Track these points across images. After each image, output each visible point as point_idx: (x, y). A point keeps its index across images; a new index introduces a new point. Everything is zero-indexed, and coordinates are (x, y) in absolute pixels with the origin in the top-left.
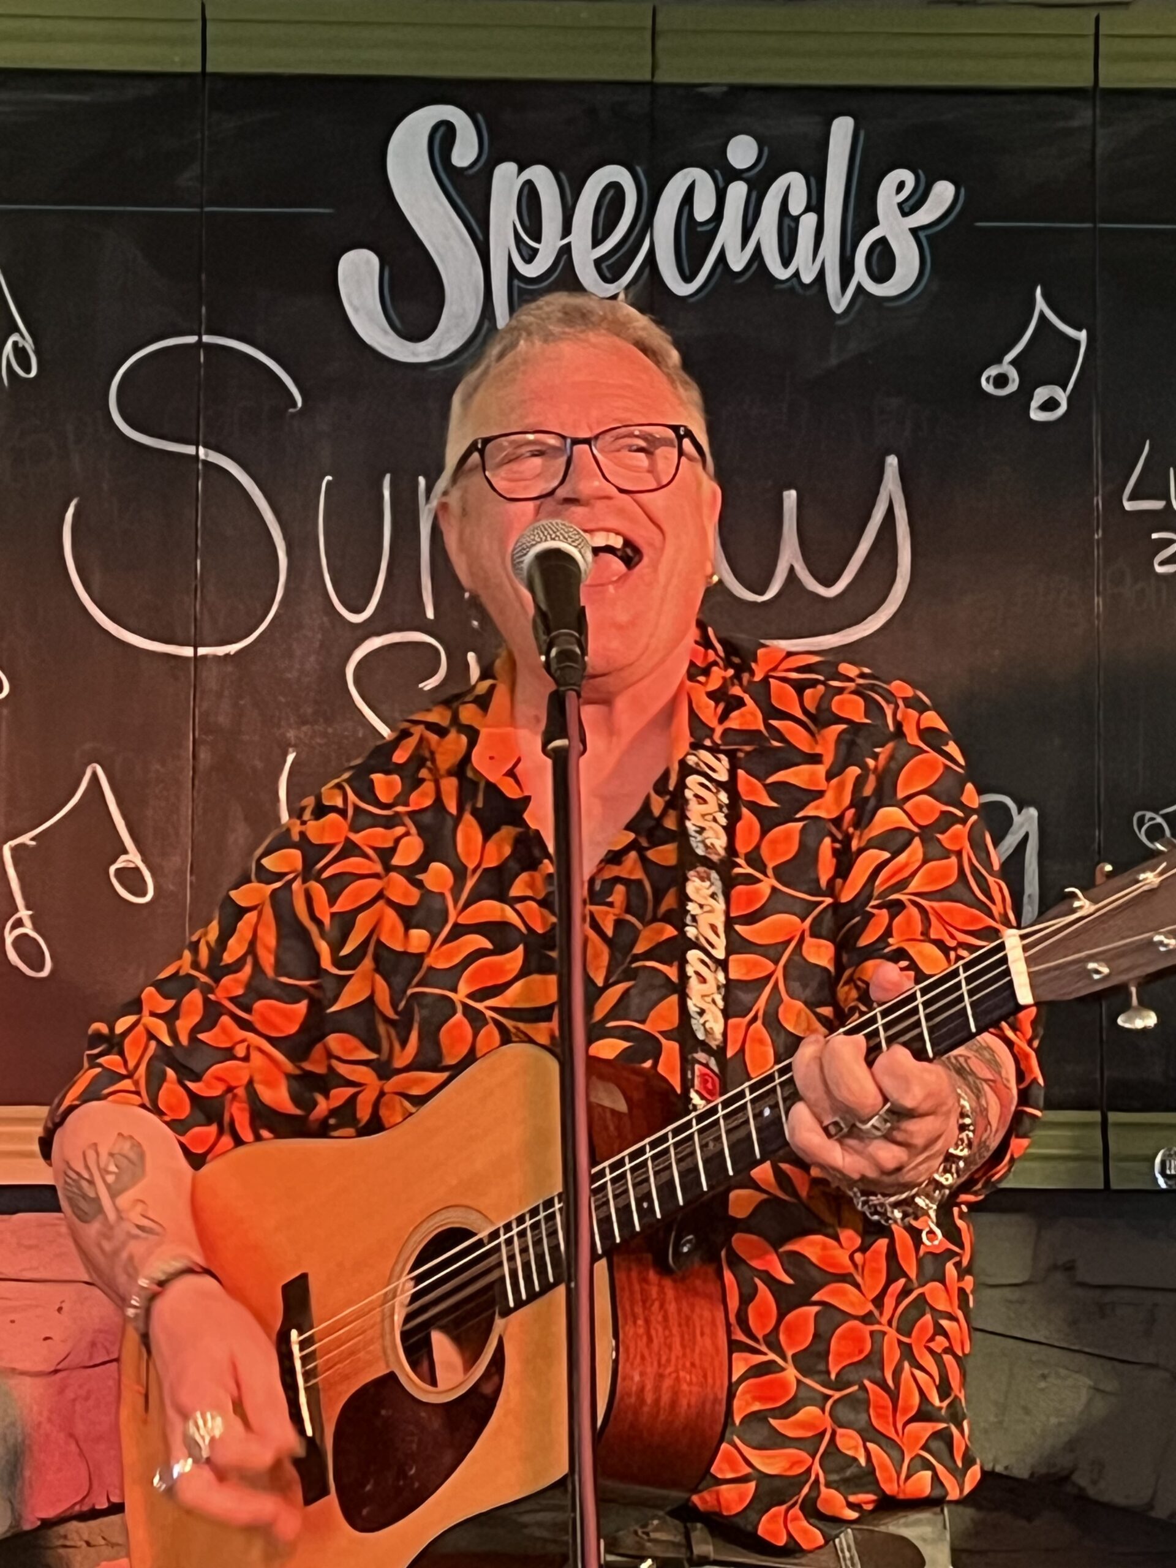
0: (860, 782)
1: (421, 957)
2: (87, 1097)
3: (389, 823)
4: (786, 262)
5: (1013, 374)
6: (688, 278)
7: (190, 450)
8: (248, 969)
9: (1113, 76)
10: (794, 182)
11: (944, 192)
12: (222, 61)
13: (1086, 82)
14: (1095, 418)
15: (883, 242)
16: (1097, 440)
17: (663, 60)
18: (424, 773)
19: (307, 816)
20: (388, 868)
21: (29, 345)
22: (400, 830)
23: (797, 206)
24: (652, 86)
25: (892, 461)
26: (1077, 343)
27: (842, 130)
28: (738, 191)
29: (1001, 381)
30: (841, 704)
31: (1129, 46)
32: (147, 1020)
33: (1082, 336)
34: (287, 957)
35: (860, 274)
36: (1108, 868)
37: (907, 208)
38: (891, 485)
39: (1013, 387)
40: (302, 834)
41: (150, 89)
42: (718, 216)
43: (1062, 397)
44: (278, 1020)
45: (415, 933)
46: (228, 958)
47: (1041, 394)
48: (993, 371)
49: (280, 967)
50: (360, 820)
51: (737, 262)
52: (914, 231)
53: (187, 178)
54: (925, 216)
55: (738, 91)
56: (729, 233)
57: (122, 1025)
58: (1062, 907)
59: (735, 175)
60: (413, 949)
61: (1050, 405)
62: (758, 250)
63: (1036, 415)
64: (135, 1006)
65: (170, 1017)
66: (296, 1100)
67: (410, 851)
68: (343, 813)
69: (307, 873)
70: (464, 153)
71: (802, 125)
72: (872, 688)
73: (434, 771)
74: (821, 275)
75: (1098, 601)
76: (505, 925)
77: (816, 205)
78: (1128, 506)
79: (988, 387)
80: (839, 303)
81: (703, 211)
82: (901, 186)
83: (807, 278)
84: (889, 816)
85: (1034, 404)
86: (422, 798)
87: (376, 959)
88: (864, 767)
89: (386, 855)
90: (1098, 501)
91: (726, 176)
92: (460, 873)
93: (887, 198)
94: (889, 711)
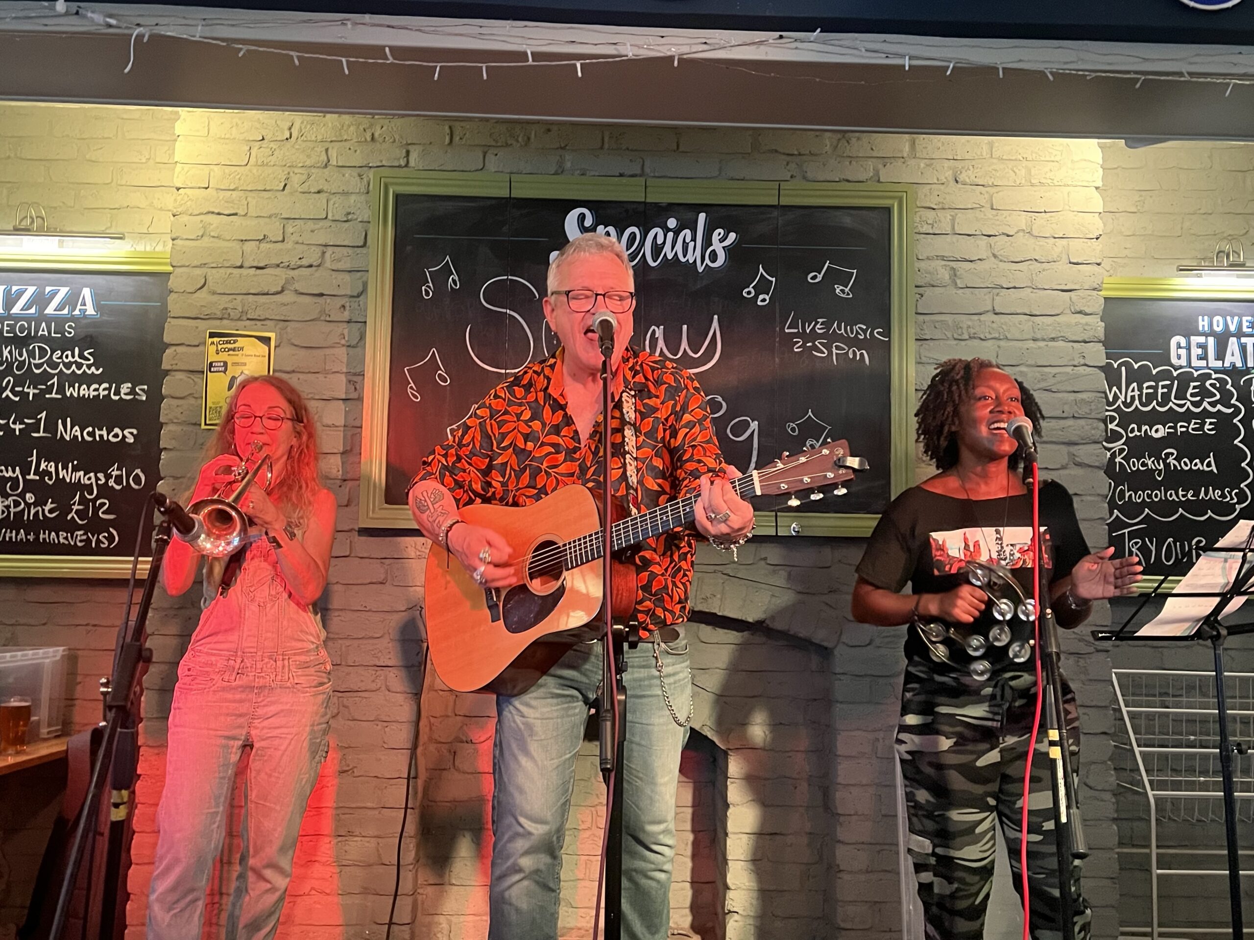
0: (674, 406)
1: (531, 452)
2: (421, 480)
3: (520, 405)
4: (685, 257)
5: (753, 291)
6: (655, 261)
7: (504, 310)
8: (471, 446)
9: (784, 201)
10: (687, 233)
11: (732, 236)
12: (516, 194)
13: (777, 203)
14: (777, 304)
15: (714, 250)
16: (778, 311)
17: (648, 195)
18: (532, 389)
19: (492, 397)
20: (518, 420)
21: (457, 278)
22: (524, 408)
23: (688, 240)
24: (645, 203)
25: (716, 317)
26: (772, 282)
27: (702, 217)
28: (670, 235)
29: (749, 293)
30: (667, 378)
31: (787, 192)
32: (438, 457)
33: (774, 279)
34: (484, 445)
35: (707, 261)
36: (788, 453)
37: (722, 240)
38: (715, 324)
39: (752, 295)
40: (490, 404)
41: (493, 202)
42: (664, 242)
43: (767, 298)
44: (479, 464)
45: (529, 443)
46: (464, 442)
47: (761, 297)
48: (746, 290)
49: (481, 447)
50: (510, 403)
51: (670, 256)
52: (724, 248)
53: (505, 229)
54: (727, 243)
55: (671, 205)
56: (667, 248)
57: (431, 458)
58: (772, 465)
59: (669, 230)
60: (528, 449)
61: (764, 300)
62: (676, 253)
63: (759, 303)
64: (434, 452)
65: (445, 456)
66: (483, 489)
67: (527, 415)
68: (504, 400)
69: (491, 417)
70: (588, 222)
71: (690, 215)
72: (676, 373)
73: (535, 389)
74: (695, 261)
75: (777, 360)
76: (559, 444)
77: (694, 239)
78: (787, 331)
79: (745, 295)
80: (700, 269)
81: (660, 241)
82: (720, 234)
83: (691, 262)
84: (687, 417)
85: (759, 299)
86: (531, 397)
87: (514, 449)
88: (676, 400)
89: (519, 416)
90: (778, 329)
91: (667, 230)
92: (544, 425)
93: (715, 237)
94: (682, 381)
